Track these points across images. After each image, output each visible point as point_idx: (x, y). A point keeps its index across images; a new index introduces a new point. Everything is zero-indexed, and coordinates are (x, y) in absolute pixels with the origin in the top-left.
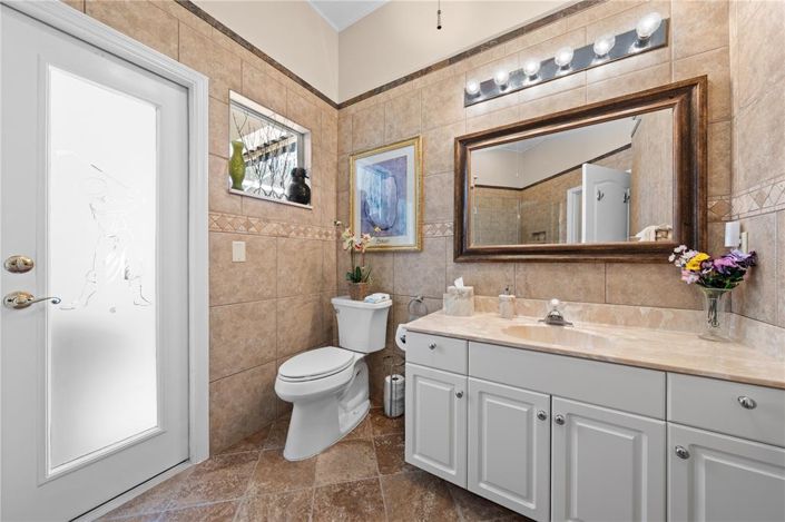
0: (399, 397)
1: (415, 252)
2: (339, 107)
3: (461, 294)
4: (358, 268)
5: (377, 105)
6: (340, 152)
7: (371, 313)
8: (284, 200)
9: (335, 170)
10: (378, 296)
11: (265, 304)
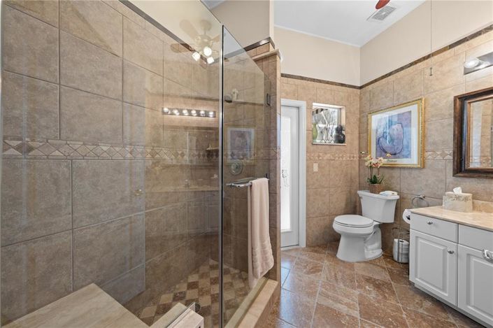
0: (404, 252)
1: (418, 168)
2: (361, 88)
3: (458, 198)
4: (375, 176)
5: (388, 83)
6: (361, 112)
7: (384, 202)
8: (333, 142)
9: (358, 123)
10: (389, 193)
11: (325, 190)
